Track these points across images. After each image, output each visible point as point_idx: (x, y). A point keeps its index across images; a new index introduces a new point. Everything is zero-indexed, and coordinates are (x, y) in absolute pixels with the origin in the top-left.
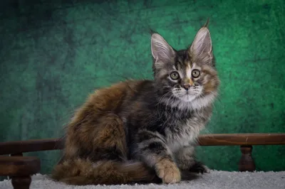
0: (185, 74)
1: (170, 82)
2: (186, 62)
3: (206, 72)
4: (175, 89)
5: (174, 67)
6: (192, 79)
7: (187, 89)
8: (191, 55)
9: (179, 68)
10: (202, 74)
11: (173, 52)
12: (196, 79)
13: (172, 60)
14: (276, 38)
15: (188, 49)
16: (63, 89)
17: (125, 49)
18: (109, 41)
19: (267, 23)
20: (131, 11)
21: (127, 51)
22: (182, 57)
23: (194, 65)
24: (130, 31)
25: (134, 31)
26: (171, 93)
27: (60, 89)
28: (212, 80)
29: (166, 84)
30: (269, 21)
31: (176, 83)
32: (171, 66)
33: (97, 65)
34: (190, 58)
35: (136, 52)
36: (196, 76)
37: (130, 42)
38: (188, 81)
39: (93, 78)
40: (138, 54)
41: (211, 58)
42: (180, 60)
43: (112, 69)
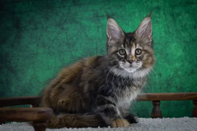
0: (130, 51)
1: (119, 57)
2: (131, 43)
3: (146, 51)
4: (122, 62)
5: (122, 46)
6: (136, 56)
7: (131, 63)
8: (136, 38)
9: (126, 47)
10: (143, 52)
11: (123, 34)
12: (138, 56)
13: (122, 40)
14: (164, 30)
15: (134, 33)
16: (12, 62)
17: (59, 34)
18: (47, 28)
19: (158, 19)
20: (64, 7)
21: (60, 35)
22: (129, 39)
23: (138, 45)
24: (63, 21)
25: (65, 21)
26: (119, 65)
27: (10, 62)
28: (150, 58)
29: (116, 57)
30: (159, 18)
31: (122, 58)
32: (121, 44)
33: (38, 45)
34: (135, 40)
35: (67, 36)
36: (138, 53)
37: (63, 29)
38: (133, 57)
39: (34, 54)
40: (68, 37)
41: (151, 41)
42: (127, 41)
43: (49, 47)
